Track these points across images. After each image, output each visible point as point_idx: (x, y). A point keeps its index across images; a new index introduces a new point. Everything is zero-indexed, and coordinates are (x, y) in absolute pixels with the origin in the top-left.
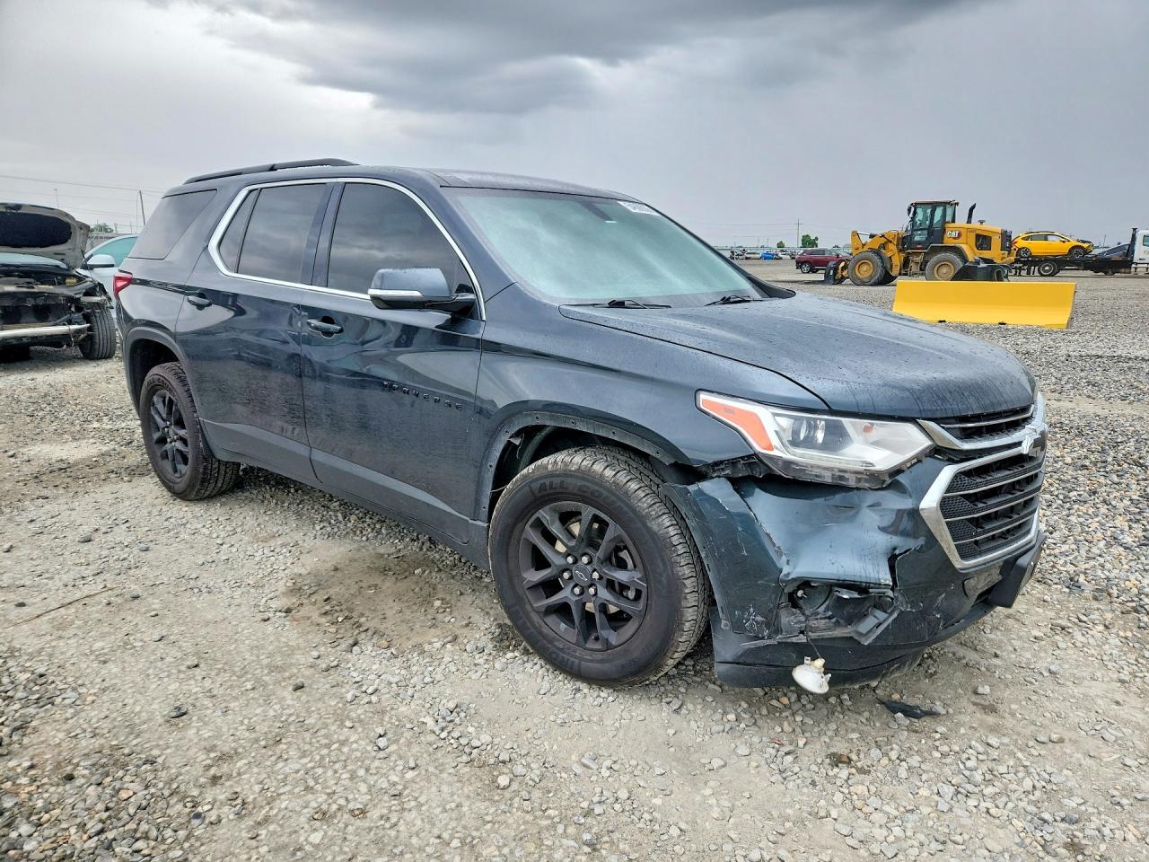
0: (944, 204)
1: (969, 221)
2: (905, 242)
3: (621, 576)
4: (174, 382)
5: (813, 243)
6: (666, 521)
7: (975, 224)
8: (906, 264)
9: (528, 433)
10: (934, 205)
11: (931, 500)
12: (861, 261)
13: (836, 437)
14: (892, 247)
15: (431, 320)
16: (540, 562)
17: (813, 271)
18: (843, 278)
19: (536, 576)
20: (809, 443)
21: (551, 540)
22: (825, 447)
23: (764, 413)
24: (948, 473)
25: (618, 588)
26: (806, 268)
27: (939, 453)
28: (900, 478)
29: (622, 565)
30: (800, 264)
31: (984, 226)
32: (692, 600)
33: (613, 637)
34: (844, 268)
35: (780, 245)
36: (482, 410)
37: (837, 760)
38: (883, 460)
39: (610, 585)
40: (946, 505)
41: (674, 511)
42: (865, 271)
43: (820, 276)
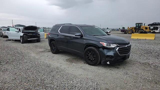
0: (141, 23)
1: (144, 25)
2: (135, 28)
3: (94, 56)
4: (54, 43)
5: (124, 28)
6: (98, 52)
7: (145, 26)
8: (135, 31)
9: (87, 45)
10: (139, 24)
11: (117, 50)
12: (129, 31)
13: (110, 45)
14: (134, 29)
15: (79, 37)
16: (88, 56)
17: (123, 32)
18: (127, 33)
19: (87, 57)
20: (108, 45)
21: (89, 54)
22: (109, 46)
23: (104, 43)
24: (118, 48)
25: (94, 57)
26: (122, 32)
27: (117, 46)
28: (115, 48)
29: (94, 55)
30: (121, 31)
31: (146, 26)
32: (99, 58)
33: (93, 61)
34: (127, 32)
35: (119, 28)
36: (83, 44)
37: (110, 70)
38: (113, 47)
39: (93, 57)
40: (118, 50)
41: (98, 51)
42: (130, 32)
43: (124, 33)
